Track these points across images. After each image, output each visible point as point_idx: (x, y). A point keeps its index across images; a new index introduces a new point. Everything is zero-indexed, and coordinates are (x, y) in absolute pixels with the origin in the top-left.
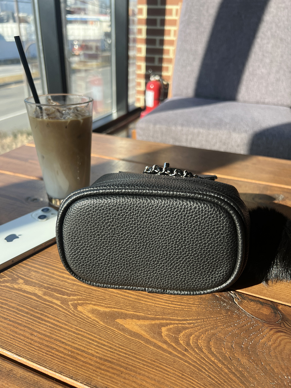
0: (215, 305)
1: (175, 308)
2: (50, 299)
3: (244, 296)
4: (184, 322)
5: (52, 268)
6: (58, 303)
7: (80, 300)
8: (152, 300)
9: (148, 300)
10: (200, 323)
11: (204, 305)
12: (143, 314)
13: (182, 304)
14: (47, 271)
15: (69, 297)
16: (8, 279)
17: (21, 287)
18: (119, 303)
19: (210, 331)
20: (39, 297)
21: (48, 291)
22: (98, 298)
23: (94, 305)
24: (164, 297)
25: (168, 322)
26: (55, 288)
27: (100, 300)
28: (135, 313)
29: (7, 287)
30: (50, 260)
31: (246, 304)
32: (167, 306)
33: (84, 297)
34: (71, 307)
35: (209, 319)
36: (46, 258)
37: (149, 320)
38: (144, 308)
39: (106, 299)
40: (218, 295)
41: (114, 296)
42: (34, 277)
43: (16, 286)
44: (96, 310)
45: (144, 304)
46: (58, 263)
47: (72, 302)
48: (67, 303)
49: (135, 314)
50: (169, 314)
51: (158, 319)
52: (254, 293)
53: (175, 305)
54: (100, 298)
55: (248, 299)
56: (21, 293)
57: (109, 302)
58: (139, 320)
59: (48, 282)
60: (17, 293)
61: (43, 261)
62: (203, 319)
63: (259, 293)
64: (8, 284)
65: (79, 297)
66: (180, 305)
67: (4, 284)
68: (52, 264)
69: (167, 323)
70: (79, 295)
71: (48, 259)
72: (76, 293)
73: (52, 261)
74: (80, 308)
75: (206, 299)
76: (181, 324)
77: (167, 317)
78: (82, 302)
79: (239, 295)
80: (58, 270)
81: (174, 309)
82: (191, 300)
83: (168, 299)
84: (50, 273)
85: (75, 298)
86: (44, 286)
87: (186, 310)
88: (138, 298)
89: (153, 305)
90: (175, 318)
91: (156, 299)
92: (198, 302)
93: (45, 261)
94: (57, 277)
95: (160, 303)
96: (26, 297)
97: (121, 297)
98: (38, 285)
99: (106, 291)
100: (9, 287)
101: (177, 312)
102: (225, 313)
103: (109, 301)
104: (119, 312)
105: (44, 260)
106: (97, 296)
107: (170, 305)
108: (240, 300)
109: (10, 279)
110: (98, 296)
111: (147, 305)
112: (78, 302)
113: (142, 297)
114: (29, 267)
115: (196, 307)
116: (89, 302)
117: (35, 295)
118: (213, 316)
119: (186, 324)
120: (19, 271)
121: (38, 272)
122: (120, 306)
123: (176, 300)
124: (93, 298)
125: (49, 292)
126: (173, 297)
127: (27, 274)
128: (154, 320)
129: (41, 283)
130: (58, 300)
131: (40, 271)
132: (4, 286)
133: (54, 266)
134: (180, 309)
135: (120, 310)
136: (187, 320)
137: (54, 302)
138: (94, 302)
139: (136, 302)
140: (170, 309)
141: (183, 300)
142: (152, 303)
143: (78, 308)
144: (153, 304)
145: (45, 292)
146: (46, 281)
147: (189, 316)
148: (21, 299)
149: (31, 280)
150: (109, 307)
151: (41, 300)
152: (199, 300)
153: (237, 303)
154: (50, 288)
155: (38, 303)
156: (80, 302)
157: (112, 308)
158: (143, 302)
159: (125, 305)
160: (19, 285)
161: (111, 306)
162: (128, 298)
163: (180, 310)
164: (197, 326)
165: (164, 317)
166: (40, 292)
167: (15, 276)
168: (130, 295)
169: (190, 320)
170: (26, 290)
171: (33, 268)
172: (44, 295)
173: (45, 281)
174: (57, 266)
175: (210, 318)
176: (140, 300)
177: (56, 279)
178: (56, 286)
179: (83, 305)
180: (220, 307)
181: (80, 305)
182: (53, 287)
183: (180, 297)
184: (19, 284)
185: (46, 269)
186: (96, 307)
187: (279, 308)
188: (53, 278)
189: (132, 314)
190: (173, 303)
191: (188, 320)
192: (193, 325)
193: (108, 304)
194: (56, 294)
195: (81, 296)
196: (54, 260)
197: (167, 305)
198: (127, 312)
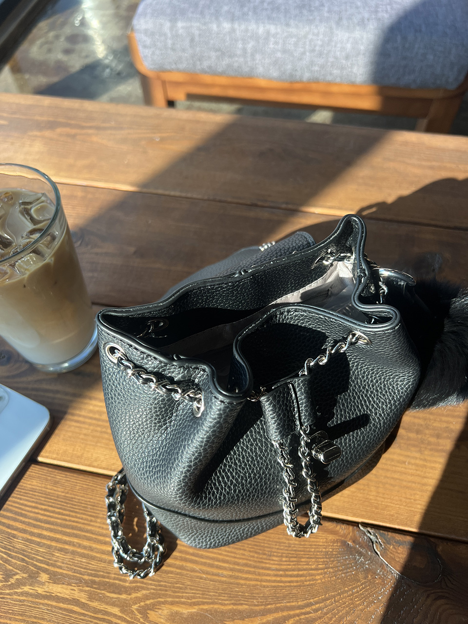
0: (348, 564)
1: (292, 584)
2: (103, 607)
3: (389, 537)
4: (308, 609)
5: (85, 536)
6: (116, 611)
7: (146, 597)
8: (254, 573)
9: (250, 576)
10: (330, 605)
11: (332, 568)
12: (247, 607)
13: (301, 573)
14: (80, 546)
15: (130, 594)
16: (23, 577)
17: (50, 591)
18: (208, 592)
19: (345, 619)
20: (83, 606)
21: (94, 591)
22: (174, 587)
23: (172, 603)
24: (271, 564)
25: (285, 613)
26: (103, 582)
27: (178, 592)
28: (235, 607)
29: (27, 594)
30: (76, 517)
31: (391, 553)
32: (279, 582)
33: (152, 591)
34: (139, 616)
35: (342, 596)
36: (67, 513)
37: (258, 616)
38: (247, 594)
39: (186, 588)
40: (351, 541)
41: (197, 577)
42: (63, 563)
43: (40, 591)
44: (177, 613)
45: (245, 584)
46: (91, 521)
47: (136, 606)
48: (130, 609)
49: (236, 610)
50: (284, 597)
51: (270, 612)
52: (402, 525)
53: (291, 576)
54: (178, 588)
55: (395, 542)
56: (54, 604)
57: (193, 593)
58: (243, 620)
59: (87, 569)
60: (48, 605)
61: (64, 522)
62: (334, 596)
63: (408, 523)
64: (26, 589)
65: (144, 592)
66: (297, 576)
67: (21, 588)
68: (82, 526)
69: (284, 616)
70: (143, 588)
71: (72, 516)
72: (139, 584)
73: (80, 520)
74: (152, 615)
75: (333, 554)
76: (305, 614)
77: (282, 604)
78: (152, 601)
79: (381, 535)
80: (96, 539)
81: (290, 586)
82: (313, 560)
83: (278, 567)
84: (85, 548)
85: (139, 595)
86: (84, 580)
87: (308, 583)
88: (233, 574)
89: (257, 585)
90: (294, 604)
91: (261, 571)
92: (323, 564)
93: (70, 521)
94: (98, 555)
95: (268, 578)
96: (65, 610)
97: (208, 578)
98: (73, 579)
99: (182, 569)
100: (31, 595)
101: (294, 591)
102: (363, 578)
103: (193, 590)
104: (211, 611)
105: (66, 520)
106: (170, 583)
107: (284, 579)
108: (383, 547)
109: (25, 575)
110: (173, 583)
111: (249, 586)
112: (146, 603)
113: (240, 571)
114: (48, 542)
115: (321, 574)
116: (163, 600)
117: (76, 602)
118: (347, 589)
119: (311, 613)
120: (34, 554)
121: (65, 551)
122: (210, 597)
123: (290, 567)
124: (166, 591)
125: (96, 592)
126: (286, 561)
127: (49, 559)
128: (264, 616)
129: (78, 575)
130: (115, 606)
131: (67, 547)
132: (22, 594)
133: (87, 531)
134: (299, 584)
135: (212, 606)
136: (311, 604)
137: (109, 611)
138: (170, 598)
139: (231, 583)
140: (284, 587)
141: (300, 565)
142: (257, 580)
143: (148, 615)
144: (259, 583)
145: (91, 594)
146: (85, 569)
147: (313, 596)
148: (59, 616)
149: (61, 571)
150: (195, 604)
151: (89, 611)
152: (323, 558)
153: (379, 553)
154: (94, 582)
155: (86, 618)
156: (148, 602)
157: (200, 605)
158: (242, 582)
159: (217, 593)
160: (44, 587)
161: (196, 600)
162: (220, 578)
163: (300, 586)
164: (326, 614)
165: (278, 605)
166: (83, 595)
167: (32, 568)
168: (221, 572)
169: (317, 603)
170: (59, 594)
171: (54, 544)
172: (91, 601)
173: (82, 568)
174: (91, 530)
175: (343, 593)
176: (237, 578)
177: (99, 561)
178: (103, 577)
179: (156, 608)
180: (356, 567)
181: (151, 610)
182: (99, 579)
183: (295, 559)
184: (43, 584)
185: (76, 540)
186: (175, 609)
187: (439, 550)
188: (93, 558)
189: (230, 610)
190: (287, 573)
191: (313, 605)
192: (320, 611)
193: (191, 597)
194: (108, 594)
195: (148, 589)
196: (84, 516)
197: (278, 579)
198: (222, 607)
